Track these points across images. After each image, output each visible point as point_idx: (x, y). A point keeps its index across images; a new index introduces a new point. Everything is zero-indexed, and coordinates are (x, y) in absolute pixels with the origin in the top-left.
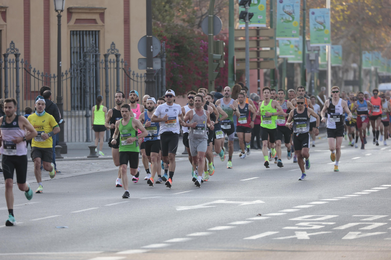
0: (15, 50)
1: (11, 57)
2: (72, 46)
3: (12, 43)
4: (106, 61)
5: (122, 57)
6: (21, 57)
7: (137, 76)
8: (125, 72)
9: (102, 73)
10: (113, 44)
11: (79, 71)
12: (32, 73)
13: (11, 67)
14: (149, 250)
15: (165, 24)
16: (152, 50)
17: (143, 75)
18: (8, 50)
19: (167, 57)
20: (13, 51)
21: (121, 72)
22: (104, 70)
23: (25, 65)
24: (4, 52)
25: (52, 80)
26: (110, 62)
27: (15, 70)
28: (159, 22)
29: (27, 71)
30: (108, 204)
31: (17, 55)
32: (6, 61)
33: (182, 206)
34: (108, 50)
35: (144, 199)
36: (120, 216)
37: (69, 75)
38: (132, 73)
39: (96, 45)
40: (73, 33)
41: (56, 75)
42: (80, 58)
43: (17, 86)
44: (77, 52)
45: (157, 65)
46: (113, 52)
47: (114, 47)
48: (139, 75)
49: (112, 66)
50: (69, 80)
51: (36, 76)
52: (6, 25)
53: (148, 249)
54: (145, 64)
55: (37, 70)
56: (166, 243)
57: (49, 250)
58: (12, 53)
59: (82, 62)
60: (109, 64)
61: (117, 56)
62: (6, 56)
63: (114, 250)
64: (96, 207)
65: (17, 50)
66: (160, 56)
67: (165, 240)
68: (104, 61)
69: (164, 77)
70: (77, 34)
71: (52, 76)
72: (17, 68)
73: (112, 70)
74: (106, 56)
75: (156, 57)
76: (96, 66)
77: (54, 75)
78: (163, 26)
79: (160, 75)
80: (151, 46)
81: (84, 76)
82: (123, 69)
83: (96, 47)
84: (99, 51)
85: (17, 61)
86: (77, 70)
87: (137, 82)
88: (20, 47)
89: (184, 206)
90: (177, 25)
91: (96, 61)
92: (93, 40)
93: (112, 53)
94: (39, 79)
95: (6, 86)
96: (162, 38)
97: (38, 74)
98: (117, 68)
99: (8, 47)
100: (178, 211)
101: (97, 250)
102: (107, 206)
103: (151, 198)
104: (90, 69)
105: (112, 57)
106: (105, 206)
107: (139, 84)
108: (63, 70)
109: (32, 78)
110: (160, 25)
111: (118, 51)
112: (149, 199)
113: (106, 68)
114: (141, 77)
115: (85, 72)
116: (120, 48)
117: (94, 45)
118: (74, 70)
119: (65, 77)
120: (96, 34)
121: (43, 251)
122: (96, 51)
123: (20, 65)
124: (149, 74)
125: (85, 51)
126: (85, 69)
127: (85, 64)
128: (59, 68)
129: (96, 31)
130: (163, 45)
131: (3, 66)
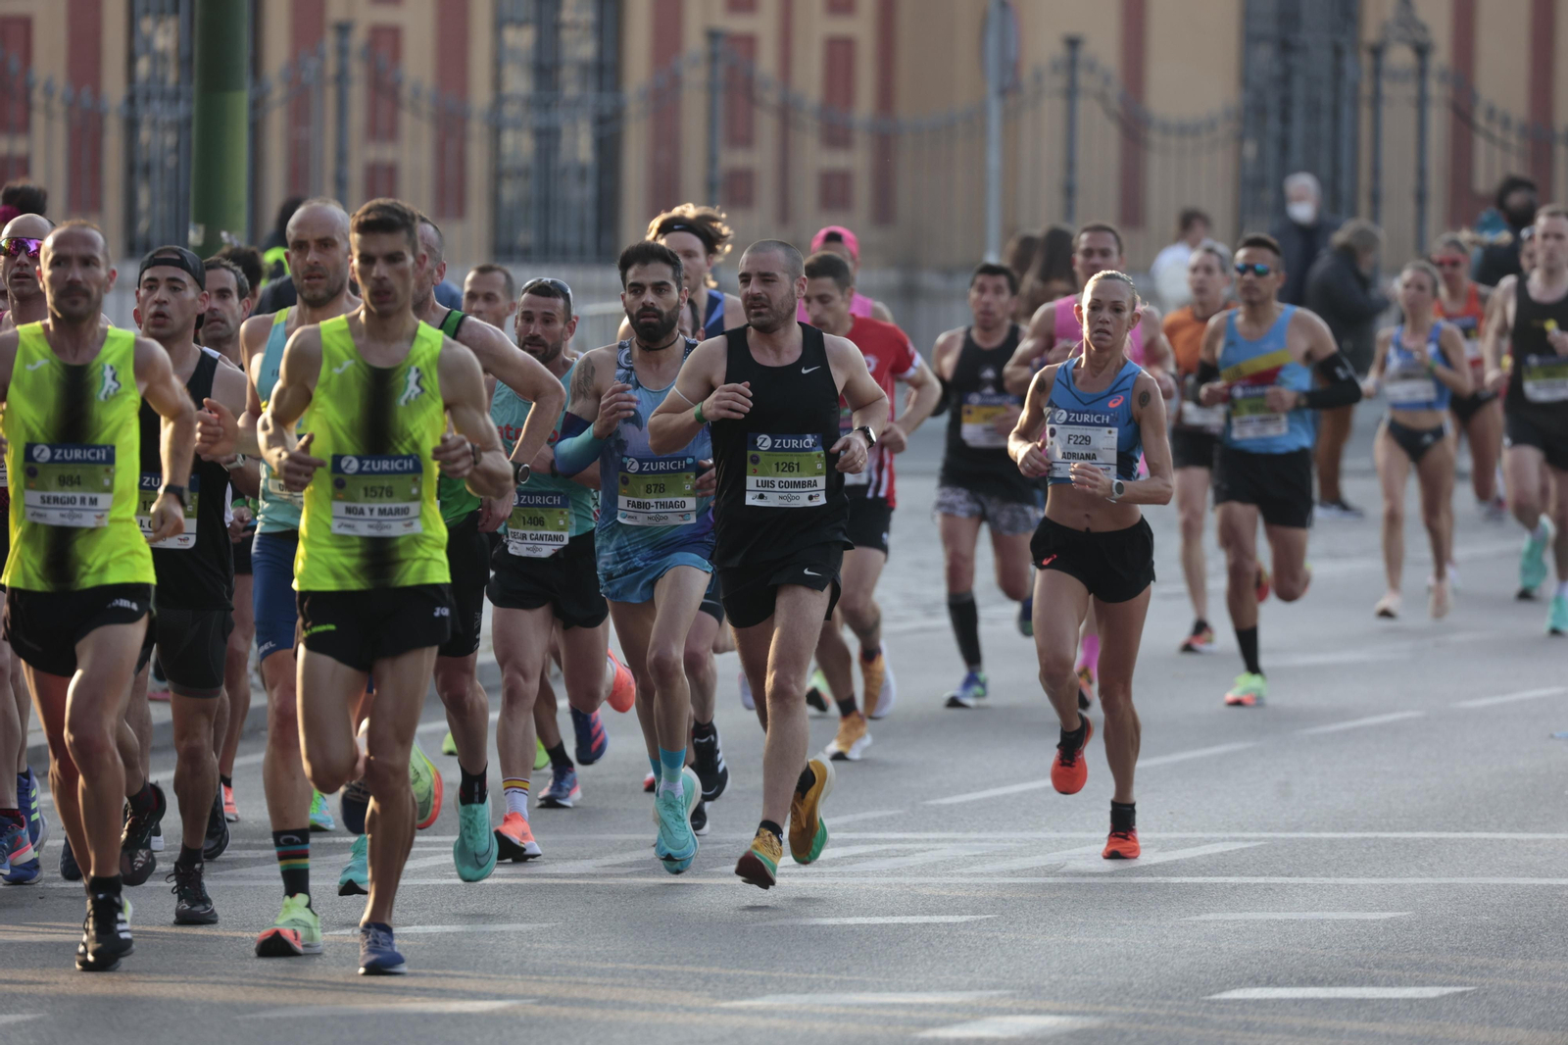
0: (1415, 29)
1: (1400, 56)
6: (1440, 58)
12: (1480, 119)
13: (1398, 96)
18: (1386, 27)
20: (1405, 33)
23: (1456, 90)
24: (1370, 33)
27: (1412, 109)
29: (1462, 113)
31: (1422, 51)
32: (1377, 72)
43: (1421, 173)
51: (1498, 132)
55: (1499, 109)
58: (1403, 40)
62: (1377, 52)
65: (1424, 29)
72: (1422, 102)
85: (1422, 73)
88: (1436, 16)
94: (1505, 146)
95: (1376, 172)
97: (1506, 123)
99: (1389, 13)
109: (1481, 143)
121: (1499, 828)
123: (1436, 89)
131: (1366, 89)
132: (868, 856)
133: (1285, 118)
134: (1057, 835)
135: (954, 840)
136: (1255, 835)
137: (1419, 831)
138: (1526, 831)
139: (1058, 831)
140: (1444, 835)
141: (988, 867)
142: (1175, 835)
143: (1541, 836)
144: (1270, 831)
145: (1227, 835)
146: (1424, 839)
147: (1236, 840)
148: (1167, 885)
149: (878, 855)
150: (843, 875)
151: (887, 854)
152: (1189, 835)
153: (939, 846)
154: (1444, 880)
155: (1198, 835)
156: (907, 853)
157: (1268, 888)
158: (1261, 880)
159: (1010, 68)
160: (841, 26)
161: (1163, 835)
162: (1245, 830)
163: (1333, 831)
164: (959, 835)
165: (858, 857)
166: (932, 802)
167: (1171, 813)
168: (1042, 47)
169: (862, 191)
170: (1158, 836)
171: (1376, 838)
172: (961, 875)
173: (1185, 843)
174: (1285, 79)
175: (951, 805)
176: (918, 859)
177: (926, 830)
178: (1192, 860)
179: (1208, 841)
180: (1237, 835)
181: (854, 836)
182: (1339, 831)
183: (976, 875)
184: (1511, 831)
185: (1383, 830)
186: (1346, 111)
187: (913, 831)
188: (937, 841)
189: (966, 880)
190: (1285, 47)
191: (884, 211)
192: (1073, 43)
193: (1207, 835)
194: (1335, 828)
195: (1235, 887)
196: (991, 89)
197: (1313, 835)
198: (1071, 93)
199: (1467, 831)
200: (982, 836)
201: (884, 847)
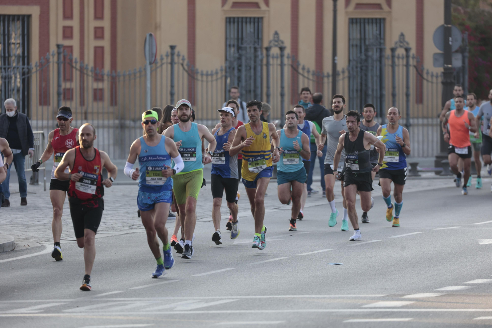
0: (280, 42)
1: (275, 51)
2: (351, 37)
3: (276, 33)
4: (393, 56)
5: (413, 52)
6: (288, 51)
7: (432, 76)
8: (417, 70)
9: (388, 71)
10: (402, 35)
11: (359, 69)
12: (300, 71)
13: (275, 63)
14: (443, 294)
15: (469, 10)
16: (450, 43)
17: (439, 74)
18: (270, 42)
19: (470, 52)
20: (276, 43)
21: (412, 71)
22: (390, 68)
23: (293, 61)
24: (266, 44)
25: (326, 80)
26: (399, 58)
27: (279, 67)
28: (460, 8)
29: (295, 68)
30: (394, 236)
31: (282, 49)
32: (268, 56)
33: (487, 240)
34: (396, 43)
35: (439, 230)
36: (408, 251)
37: (346, 74)
38: (425, 71)
39: (381, 37)
40: (352, 21)
41: (330, 72)
42: (361, 52)
43: (282, 88)
44: (357, 46)
45: (457, 62)
46: (402, 44)
47: (404, 39)
48: (435, 74)
49: (400, 63)
50: (346, 81)
51: (306, 74)
52: (269, 11)
53: (442, 292)
54: (441, 60)
55: (306, 67)
56: (466, 285)
57: (319, 293)
58: (276, 46)
59: (363, 57)
60: (396, 60)
61: (407, 50)
62: (268, 49)
63: (401, 293)
64: (378, 239)
65: (282, 42)
66: (461, 50)
67: (464, 282)
68: (390, 57)
69: (467, 77)
70: (356, 23)
71: (326, 74)
72: (282, 65)
73: (401, 67)
74: (393, 50)
75: (457, 51)
76: (381, 62)
77: (328, 74)
78: (465, 13)
79: (461, 75)
80: (450, 39)
81: (366, 75)
82: (414, 66)
83: (381, 39)
84: (384, 44)
85: (282, 56)
86: (357, 67)
87: (432, 83)
88: (286, 38)
89: (489, 240)
90: (483, 11)
91: (381, 57)
92: (377, 30)
93: (401, 47)
94: (308, 79)
95: (268, 87)
96: (464, 28)
97: (308, 72)
98: (407, 65)
99: (271, 38)
100: (481, 245)
101: (379, 293)
102: (393, 238)
103: (448, 229)
104: (373, 66)
105: (401, 52)
106: (390, 238)
107: (435, 85)
108: (339, 68)
109: (301, 78)
110: (462, 11)
111: (408, 44)
112: (445, 229)
113: (393, 65)
114: (437, 77)
115: (367, 70)
116: (411, 41)
117: (378, 36)
118: (353, 68)
119: (341, 77)
120: (380, 22)
121: (312, 294)
122: (380, 44)
123: (286, 61)
124: (447, 73)
125: (367, 43)
126: (367, 67)
127: (366, 60)
128: (334, 65)
129: (380, 19)
130: (466, 35)
131: (265, 62)
132: (113, 306)
133: (239, 70)
134: (172, 298)
135: (140, 300)
136: (235, 297)
137: (287, 295)
138: (321, 294)
139: (173, 297)
140: (295, 296)
141: (152, 309)
142: (210, 297)
143: (325, 296)
144: (240, 296)
145: (226, 297)
146: (289, 298)
147: (230, 299)
148: (208, 314)
149: (116, 305)
150: (105, 312)
151: (119, 305)
152: (215, 297)
153: (135, 302)
154: (296, 311)
155: (218, 297)
156: (125, 305)
157: (240, 314)
158: (238, 311)
159: (153, 55)
160: (99, 43)
161: (207, 298)
162: (232, 296)
163: (260, 295)
164: (142, 299)
165: (110, 306)
166: (133, 288)
167: (209, 290)
168: (163, 49)
169: (107, 95)
170: (205, 298)
171: (273, 298)
172: (143, 311)
173: (213, 300)
174: (239, 58)
175: (139, 289)
176: (129, 307)
177: (131, 297)
178: (216, 306)
179: (221, 299)
180: (230, 297)
181: (109, 299)
182: (262, 295)
183: (147, 311)
184: (316, 295)
185: (276, 295)
186: (259, 68)
187: (127, 297)
188: (135, 300)
189: (144, 313)
190: (239, 48)
191: (114, 101)
192: (172, 48)
193: (220, 297)
194: (261, 294)
195: (230, 314)
196: (148, 62)
197: (254, 297)
198: (172, 63)
199: (302, 295)
200: (149, 299)
201: (118, 303)
